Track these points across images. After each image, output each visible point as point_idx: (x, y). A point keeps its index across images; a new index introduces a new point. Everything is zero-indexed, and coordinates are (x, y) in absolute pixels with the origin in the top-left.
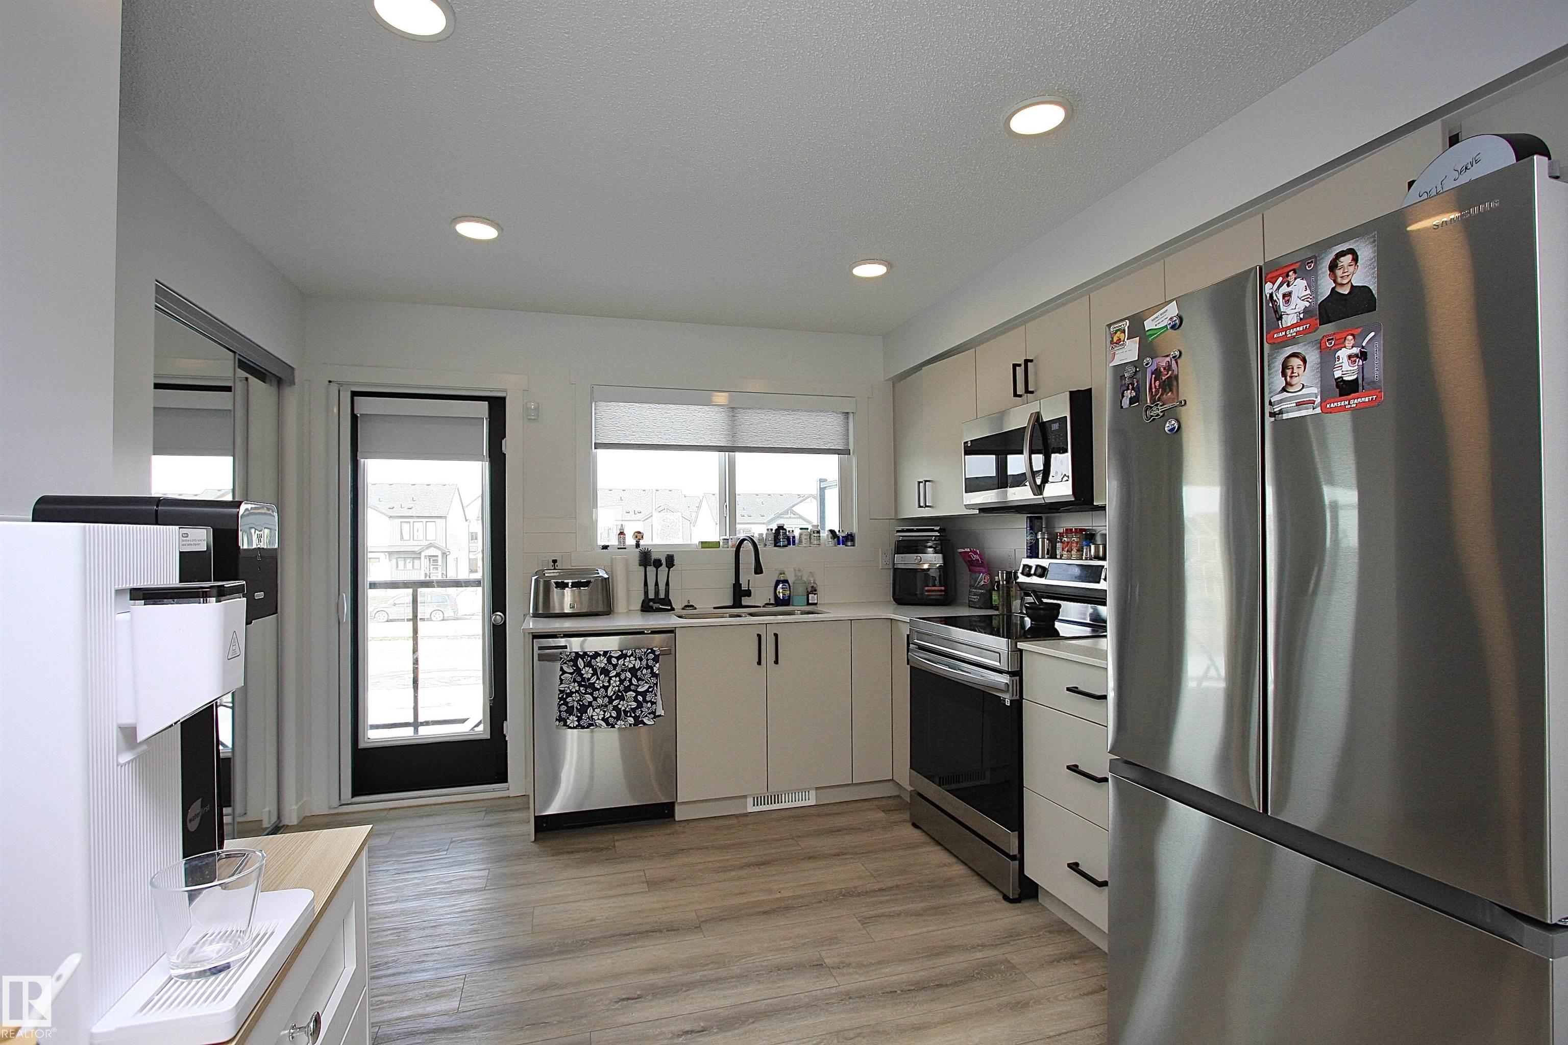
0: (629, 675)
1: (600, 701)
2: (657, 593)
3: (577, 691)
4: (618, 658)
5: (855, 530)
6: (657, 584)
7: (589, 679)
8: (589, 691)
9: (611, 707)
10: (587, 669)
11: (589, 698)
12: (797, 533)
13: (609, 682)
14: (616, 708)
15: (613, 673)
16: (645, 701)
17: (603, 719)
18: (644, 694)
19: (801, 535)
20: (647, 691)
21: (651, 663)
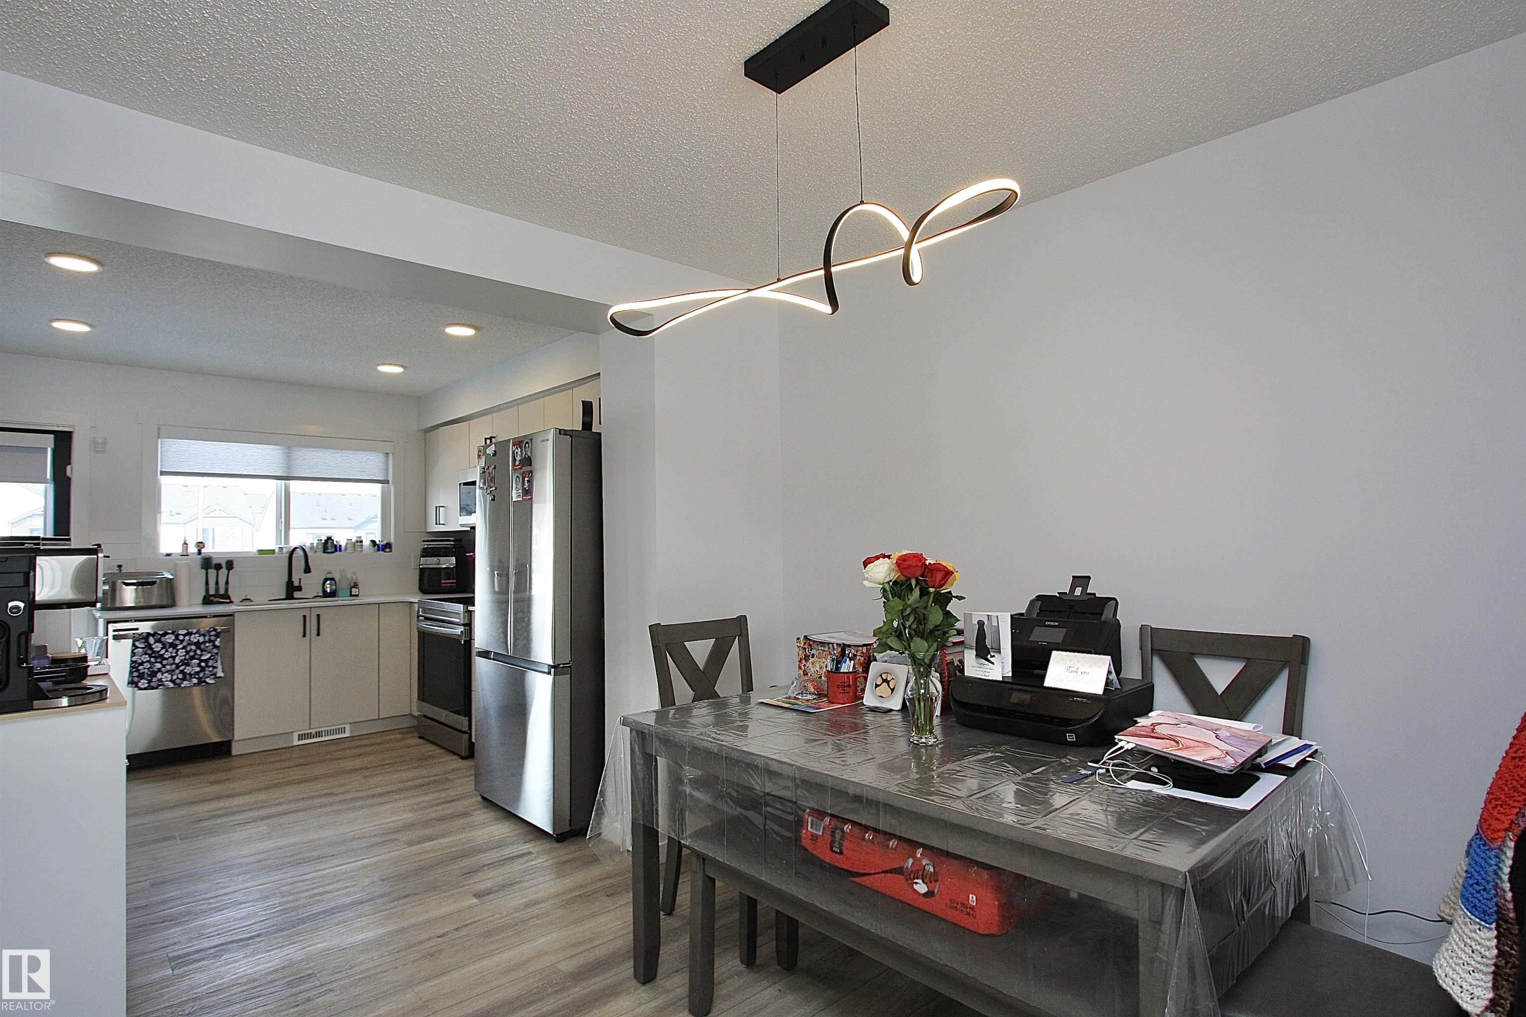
0: (193, 647)
1: (168, 667)
2: (217, 589)
3: (147, 661)
4: (185, 635)
5: (392, 540)
6: (217, 583)
7: (159, 652)
8: (159, 660)
9: (177, 671)
10: (157, 644)
11: (159, 666)
12: (343, 544)
13: (176, 653)
14: (182, 672)
15: (180, 646)
16: (208, 666)
17: (171, 681)
18: (206, 661)
19: (347, 544)
20: (209, 659)
21: (213, 638)
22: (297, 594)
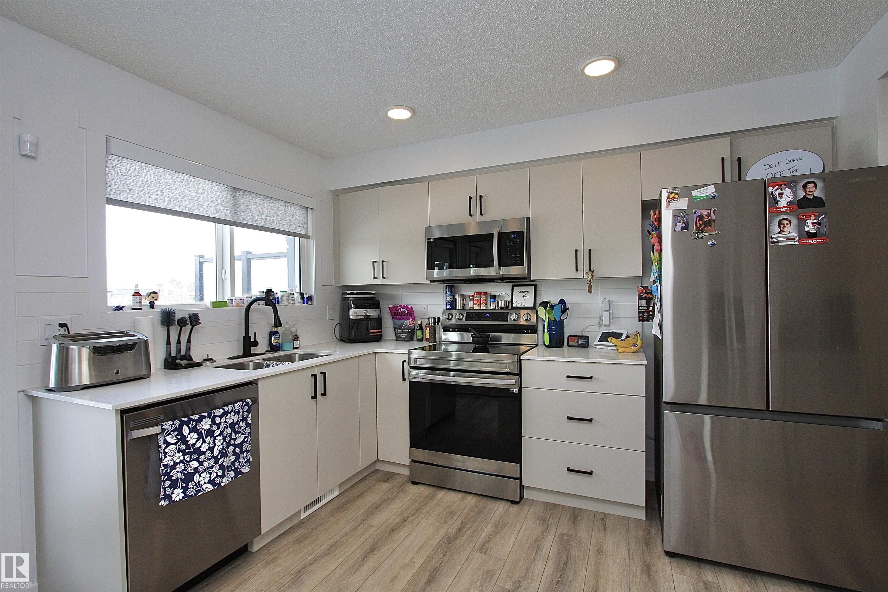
0: (229, 430)
1: (206, 464)
2: (179, 350)
3: (181, 461)
4: (221, 417)
7: (194, 445)
8: (194, 457)
9: (217, 467)
10: (192, 434)
11: (195, 464)
12: (279, 295)
13: (214, 442)
14: (222, 467)
15: (217, 433)
16: (242, 452)
17: (209, 482)
18: (240, 446)
20: (243, 442)
21: (245, 414)
22: (254, 350)
